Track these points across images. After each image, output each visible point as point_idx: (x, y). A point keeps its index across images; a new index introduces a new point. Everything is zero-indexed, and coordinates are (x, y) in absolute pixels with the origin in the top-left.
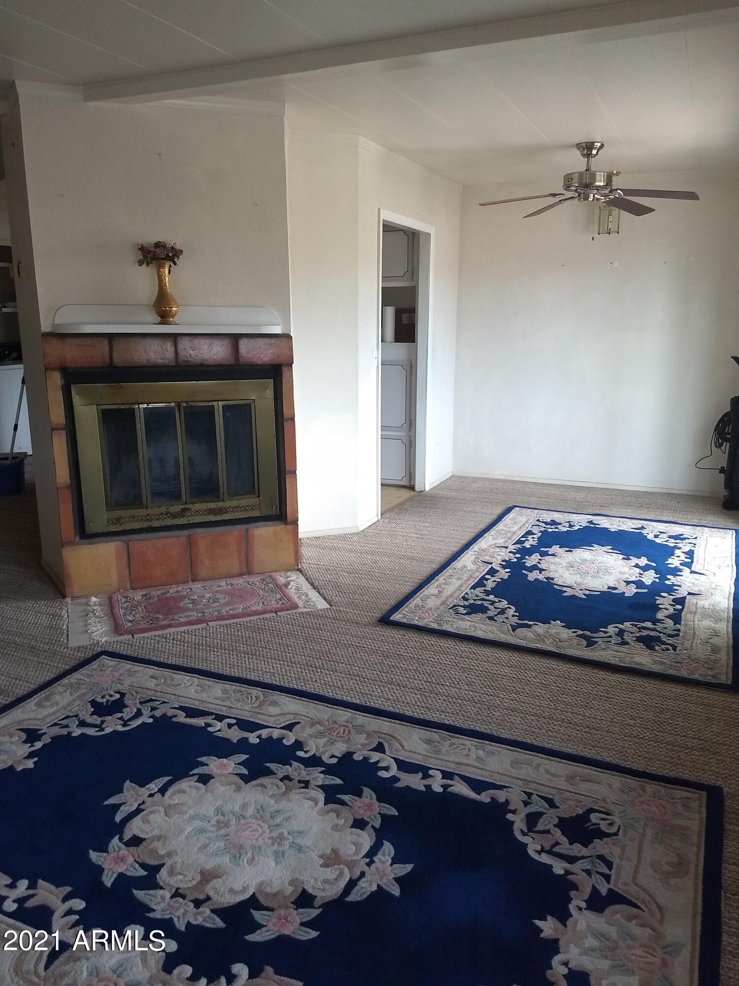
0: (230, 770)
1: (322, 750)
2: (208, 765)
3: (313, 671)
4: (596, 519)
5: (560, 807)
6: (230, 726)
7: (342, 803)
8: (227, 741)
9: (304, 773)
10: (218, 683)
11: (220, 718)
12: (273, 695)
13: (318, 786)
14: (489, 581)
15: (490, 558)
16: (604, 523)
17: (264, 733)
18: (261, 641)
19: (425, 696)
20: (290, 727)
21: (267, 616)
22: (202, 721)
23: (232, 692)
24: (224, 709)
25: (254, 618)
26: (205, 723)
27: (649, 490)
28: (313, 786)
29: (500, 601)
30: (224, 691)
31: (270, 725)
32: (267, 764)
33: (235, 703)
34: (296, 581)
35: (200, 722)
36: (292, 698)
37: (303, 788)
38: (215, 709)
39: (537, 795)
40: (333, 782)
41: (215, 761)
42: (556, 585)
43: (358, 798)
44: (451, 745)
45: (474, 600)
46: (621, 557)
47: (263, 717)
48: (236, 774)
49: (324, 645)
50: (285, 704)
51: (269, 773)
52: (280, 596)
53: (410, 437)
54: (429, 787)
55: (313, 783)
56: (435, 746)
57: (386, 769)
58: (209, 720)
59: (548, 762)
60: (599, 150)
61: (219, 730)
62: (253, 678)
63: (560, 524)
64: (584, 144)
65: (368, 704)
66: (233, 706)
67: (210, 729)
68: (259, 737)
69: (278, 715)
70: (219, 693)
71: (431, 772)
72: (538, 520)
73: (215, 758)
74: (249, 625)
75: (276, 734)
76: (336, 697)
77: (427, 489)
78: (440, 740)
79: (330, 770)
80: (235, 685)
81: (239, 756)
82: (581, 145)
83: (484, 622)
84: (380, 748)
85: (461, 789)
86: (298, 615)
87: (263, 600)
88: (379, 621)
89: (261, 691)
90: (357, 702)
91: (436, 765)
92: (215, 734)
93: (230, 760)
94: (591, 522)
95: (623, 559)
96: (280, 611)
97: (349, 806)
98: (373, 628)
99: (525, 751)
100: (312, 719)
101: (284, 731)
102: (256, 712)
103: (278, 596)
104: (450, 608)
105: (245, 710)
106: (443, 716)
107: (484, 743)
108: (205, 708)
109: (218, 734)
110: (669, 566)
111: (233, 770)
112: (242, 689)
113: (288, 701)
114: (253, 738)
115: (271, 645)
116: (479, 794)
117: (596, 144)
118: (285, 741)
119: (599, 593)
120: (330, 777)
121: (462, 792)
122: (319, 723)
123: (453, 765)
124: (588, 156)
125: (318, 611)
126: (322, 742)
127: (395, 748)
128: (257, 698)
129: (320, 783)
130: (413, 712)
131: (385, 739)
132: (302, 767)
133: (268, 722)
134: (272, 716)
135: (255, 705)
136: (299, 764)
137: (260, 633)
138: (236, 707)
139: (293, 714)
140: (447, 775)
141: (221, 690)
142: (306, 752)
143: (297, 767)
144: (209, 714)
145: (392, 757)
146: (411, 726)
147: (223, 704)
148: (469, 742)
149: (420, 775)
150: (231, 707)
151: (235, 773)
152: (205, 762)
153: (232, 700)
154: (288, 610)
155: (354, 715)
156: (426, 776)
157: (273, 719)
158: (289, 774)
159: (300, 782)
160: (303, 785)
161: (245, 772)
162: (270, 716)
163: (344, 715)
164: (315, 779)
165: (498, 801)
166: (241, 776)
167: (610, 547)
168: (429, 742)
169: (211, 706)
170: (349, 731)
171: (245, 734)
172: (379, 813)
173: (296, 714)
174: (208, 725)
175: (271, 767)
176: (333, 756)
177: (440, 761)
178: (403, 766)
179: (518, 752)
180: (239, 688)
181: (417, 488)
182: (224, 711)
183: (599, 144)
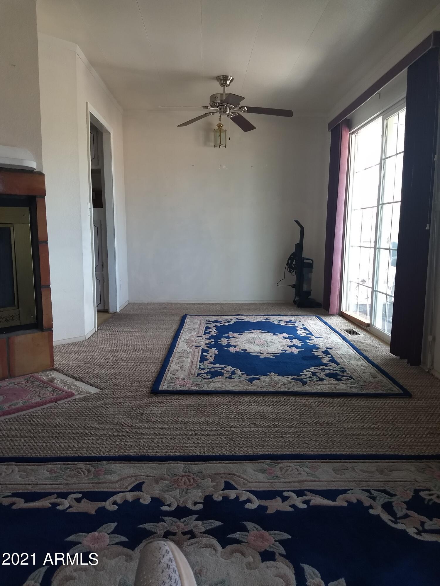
0: (108, 541)
1: (182, 500)
2: (80, 543)
3: (123, 439)
4: (239, 317)
5: (396, 494)
6: (78, 500)
7: (237, 541)
8: (85, 515)
9: (182, 525)
10: (40, 465)
11: (64, 495)
12: (102, 465)
13: (204, 533)
14: (207, 356)
15: (197, 344)
16: (246, 319)
17: (118, 498)
18: (57, 425)
19: (230, 438)
20: (138, 487)
21: (48, 405)
22: (47, 502)
23: (59, 471)
24: (62, 486)
25: (39, 408)
26: (51, 504)
27: (252, 302)
28: (199, 534)
29: (226, 367)
30: (51, 471)
31: (118, 490)
32: (141, 526)
33: (69, 479)
34: (58, 378)
35: (45, 503)
36: (122, 463)
37: (190, 538)
38: (52, 489)
39: (372, 490)
40: (214, 526)
41: (85, 537)
42: (251, 353)
43: (247, 533)
44: (281, 469)
45: (209, 369)
46: (272, 334)
47: (107, 485)
48: (117, 544)
49: (118, 418)
50: (120, 470)
51: (149, 534)
52: (51, 389)
53: (103, 274)
54: (293, 506)
55: (197, 531)
56: (271, 473)
57: (249, 501)
58: (53, 499)
59: (356, 464)
60: (231, 81)
61: (70, 507)
62: (71, 455)
63: (222, 321)
64: (222, 77)
65: (190, 454)
66: (69, 482)
67: (59, 508)
68: (115, 503)
69: (119, 481)
70: (47, 474)
71: (286, 494)
72: (206, 321)
73: (84, 534)
74: (37, 414)
75: (130, 497)
76: (158, 454)
77: (118, 311)
78: (269, 468)
79: (202, 516)
80: (59, 464)
81: (108, 526)
82: (220, 77)
83: (228, 381)
84: (228, 486)
85: (318, 501)
86: (77, 400)
87: (38, 394)
88: (151, 393)
89: (88, 464)
90: (179, 454)
91: (284, 487)
92: (68, 511)
93: (100, 532)
94: (237, 319)
95: (273, 335)
96: (59, 400)
97: (245, 542)
98: (150, 399)
99: (335, 461)
100: (152, 476)
101: (135, 493)
102: (96, 483)
103: (50, 390)
104: (197, 376)
105: (84, 483)
106: (255, 450)
107: (303, 462)
108: (41, 489)
109: (70, 510)
110: (301, 336)
111: (111, 541)
112: (69, 466)
113: (120, 467)
114: (109, 506)
115: (69, 426)
116: (335, 501)
117: (229, 77)
118: (142, 501)
119: (279, 354)
120: (208, 521)
121: (322, 503)
122: (162, 479)
123: (297, 484)
124: (224, 85)
125: (93, 395)
126: (177, 493)
127: (242, 483)
128: (89, 471)
129: (203, 530)
130: (230, 452)
131: (227, 477)
132: (176, 520)
133: (115, 489)
134: (114, 483)
135: (91, 477)
136: (171, 518)
137: (52, 419)
138: (73, 482)
139: (132, 476)
140: (300, 493)
141: (47, 471)
142: (169, 505)
143: (172, 522)
144: (50, 494)
145: (246, 491)
146: (240, 463)
147: (58, 482)
148: (293, 464)
149: (279, 499)
150: (68, 484)
151: (114, 543)
152: (76, 541)
153: (65, 477)
154: (65, 398)
155: (187, 465)
156: (285, 499)
157: (117, 485)
158: (168, 529)
159: (184, 533)
160: (189, 536)
161: (123, 539)
162: (112, 483)
163: (180, 467)
164: (195, 527)
165: (352, 502)
166: (121, 544)
167: (261, 330)
168: (263, 471)
169: (47, 487)
170: (193, 479)
171: (100, 504)
172: (275, 541)
173: (135, 476)
174: (55, 505)
175: (147, 528)
176: (196, 503)
177: (283, 484)
178: (261, 495)
179: (331, 462)
180: (64, 466)
181: (111, 310)
182: (63, 489)
183: (231, 78)
